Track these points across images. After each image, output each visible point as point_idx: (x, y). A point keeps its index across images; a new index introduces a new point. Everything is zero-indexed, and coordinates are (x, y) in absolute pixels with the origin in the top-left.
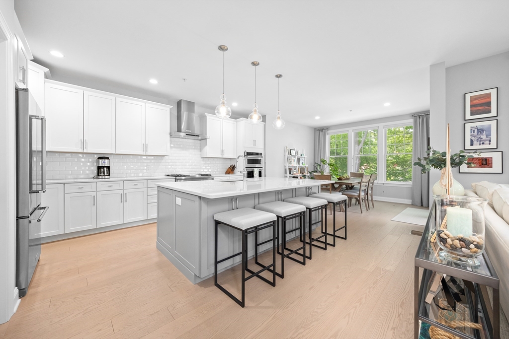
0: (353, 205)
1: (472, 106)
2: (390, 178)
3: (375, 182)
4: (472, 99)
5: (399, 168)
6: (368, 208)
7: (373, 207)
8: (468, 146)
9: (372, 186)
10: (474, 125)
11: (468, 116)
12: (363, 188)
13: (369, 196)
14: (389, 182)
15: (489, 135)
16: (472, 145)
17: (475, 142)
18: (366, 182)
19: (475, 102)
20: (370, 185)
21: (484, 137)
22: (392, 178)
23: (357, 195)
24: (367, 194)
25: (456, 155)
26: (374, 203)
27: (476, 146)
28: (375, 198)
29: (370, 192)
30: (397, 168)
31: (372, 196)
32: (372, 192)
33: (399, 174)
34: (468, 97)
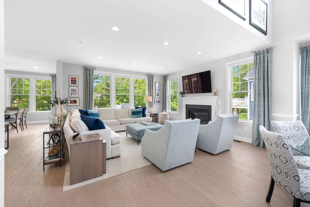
0: (10, 130)
1: (71, 81)
2: (39, 109)
3: (28, 112)
4: (72, 78)
5: (46, 102)
6: (22, 129)
7: (27, 128)
8: (70, 96)
9: (25, 115)
10: (72, 88)
11: (70, 84)
12: (19, 117)
13: (24, 122)
14: (38, 111)
15: (76, 92)
16: (71, 95)
17: (72, 94)
18: (21, 113)
19: (72, 79)
20: (24, 115)
21: (75, 93)
22: (41, 109)
23: (14, 122)
24: (22, 121)
25: (64, 99)
26: (27, 126)
27: (72, 96)
28: (27, 123)
29: (24, 119)
30: (44, 102)
31: (25, 122)
32: (25, 119)
33: (46, 105)
34: (70, 77)
